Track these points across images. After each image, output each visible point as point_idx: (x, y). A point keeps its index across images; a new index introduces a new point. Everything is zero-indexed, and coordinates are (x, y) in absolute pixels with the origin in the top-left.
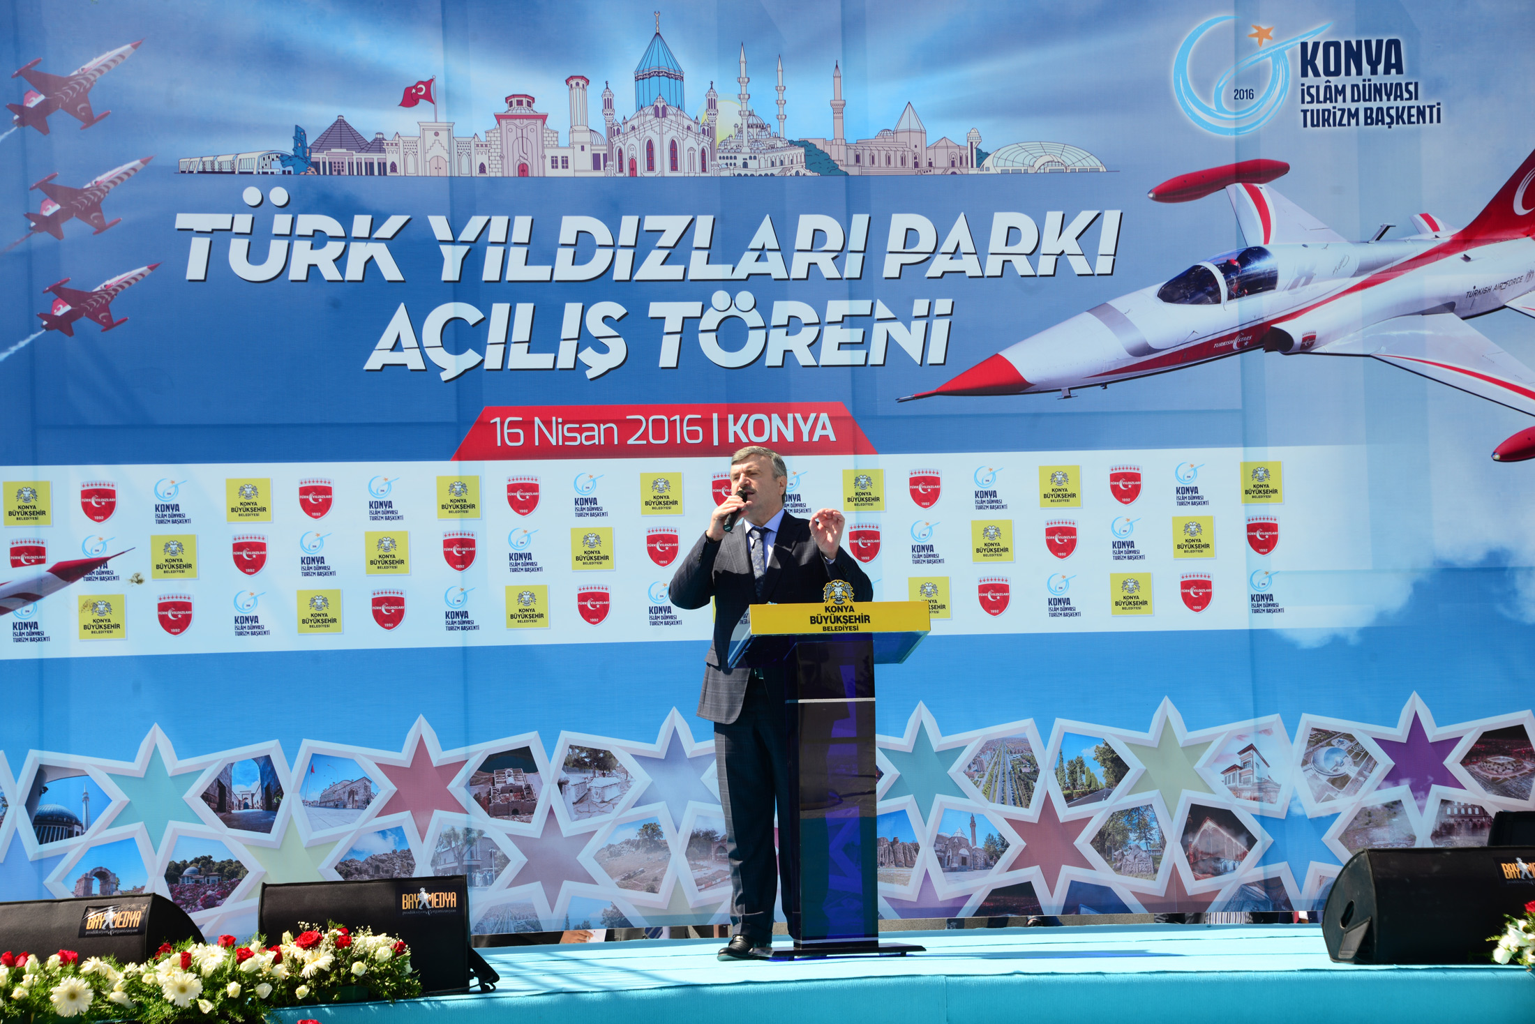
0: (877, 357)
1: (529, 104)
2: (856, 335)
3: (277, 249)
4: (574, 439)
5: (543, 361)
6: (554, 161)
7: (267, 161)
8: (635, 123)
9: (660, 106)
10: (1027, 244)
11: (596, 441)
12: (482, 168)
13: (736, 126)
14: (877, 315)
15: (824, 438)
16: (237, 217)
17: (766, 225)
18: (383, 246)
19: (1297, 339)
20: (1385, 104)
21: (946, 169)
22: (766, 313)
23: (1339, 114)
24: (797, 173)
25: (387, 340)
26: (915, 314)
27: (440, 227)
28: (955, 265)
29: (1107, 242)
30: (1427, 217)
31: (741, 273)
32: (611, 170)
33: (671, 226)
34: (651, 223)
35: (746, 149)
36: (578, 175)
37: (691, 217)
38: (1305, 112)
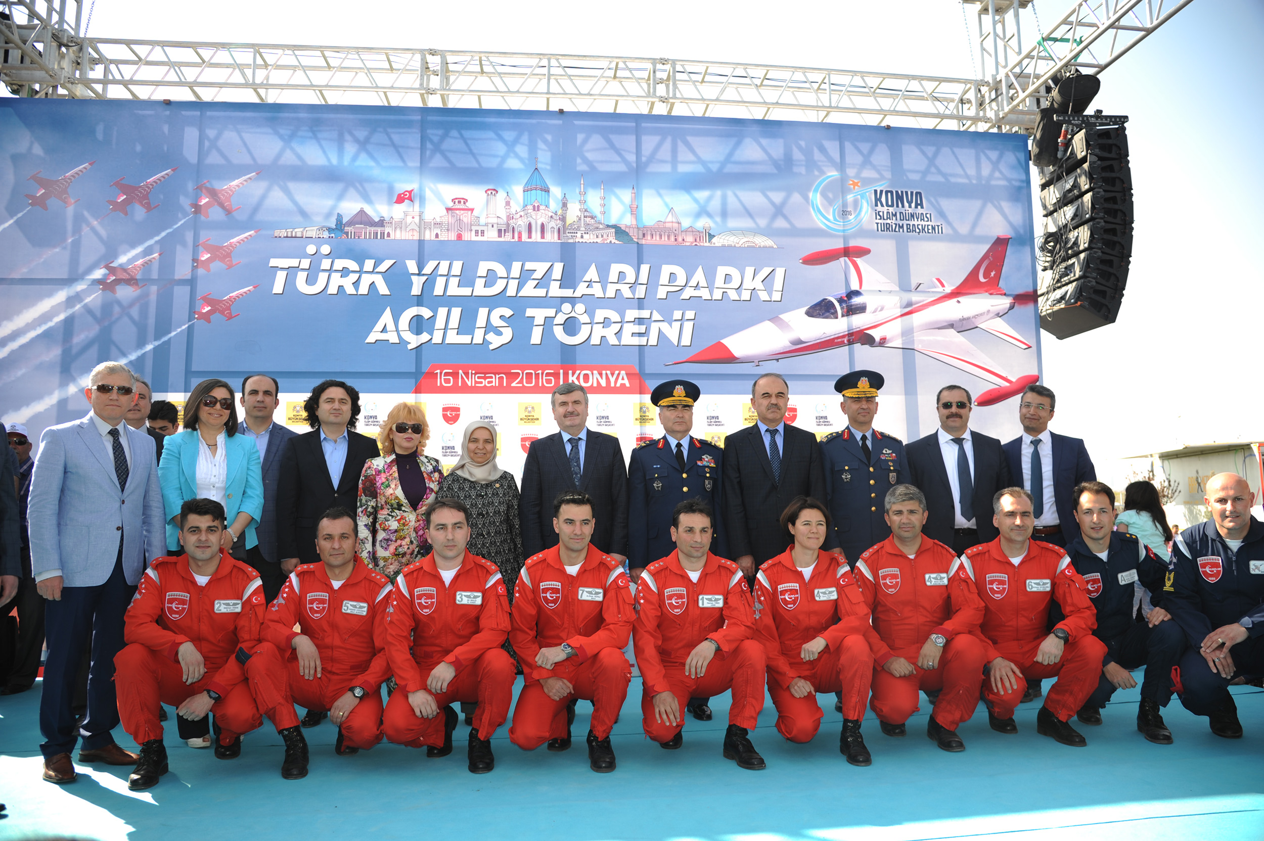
0: (653, 341)
1: (464, 203)
2: (642, 329)
3: (323, 277)
4: (481, 383)
5: (466, 339)
6: (477, 232)
7: (321, 231)
8: (522, 213)
9: (536, 205)
10: (735, 283)
11: (494, 384)
12: (437, 236)
13: (578, 216)
14: (654, 318)
15: (623, 385)
16: (302, 260)
17: (593, 269)
18: (380, 276)
19: (877, 339)
20: (916, 223)
21: (692, 243)
22: (592, 315)
23: (894, 226)
24: (611, 242)
25: (379, 326)
26: (674, 319)
27: (412, 266)
28: (697, 293)
29: (778, 284)
30: (938, 280)
31: (578, 294)
32: (508, 238)
33: (540, 268)
34: (529, 266)
35: (583, 229)
36: (489, 240)
37: (551, 263)
38: (877, 224)
